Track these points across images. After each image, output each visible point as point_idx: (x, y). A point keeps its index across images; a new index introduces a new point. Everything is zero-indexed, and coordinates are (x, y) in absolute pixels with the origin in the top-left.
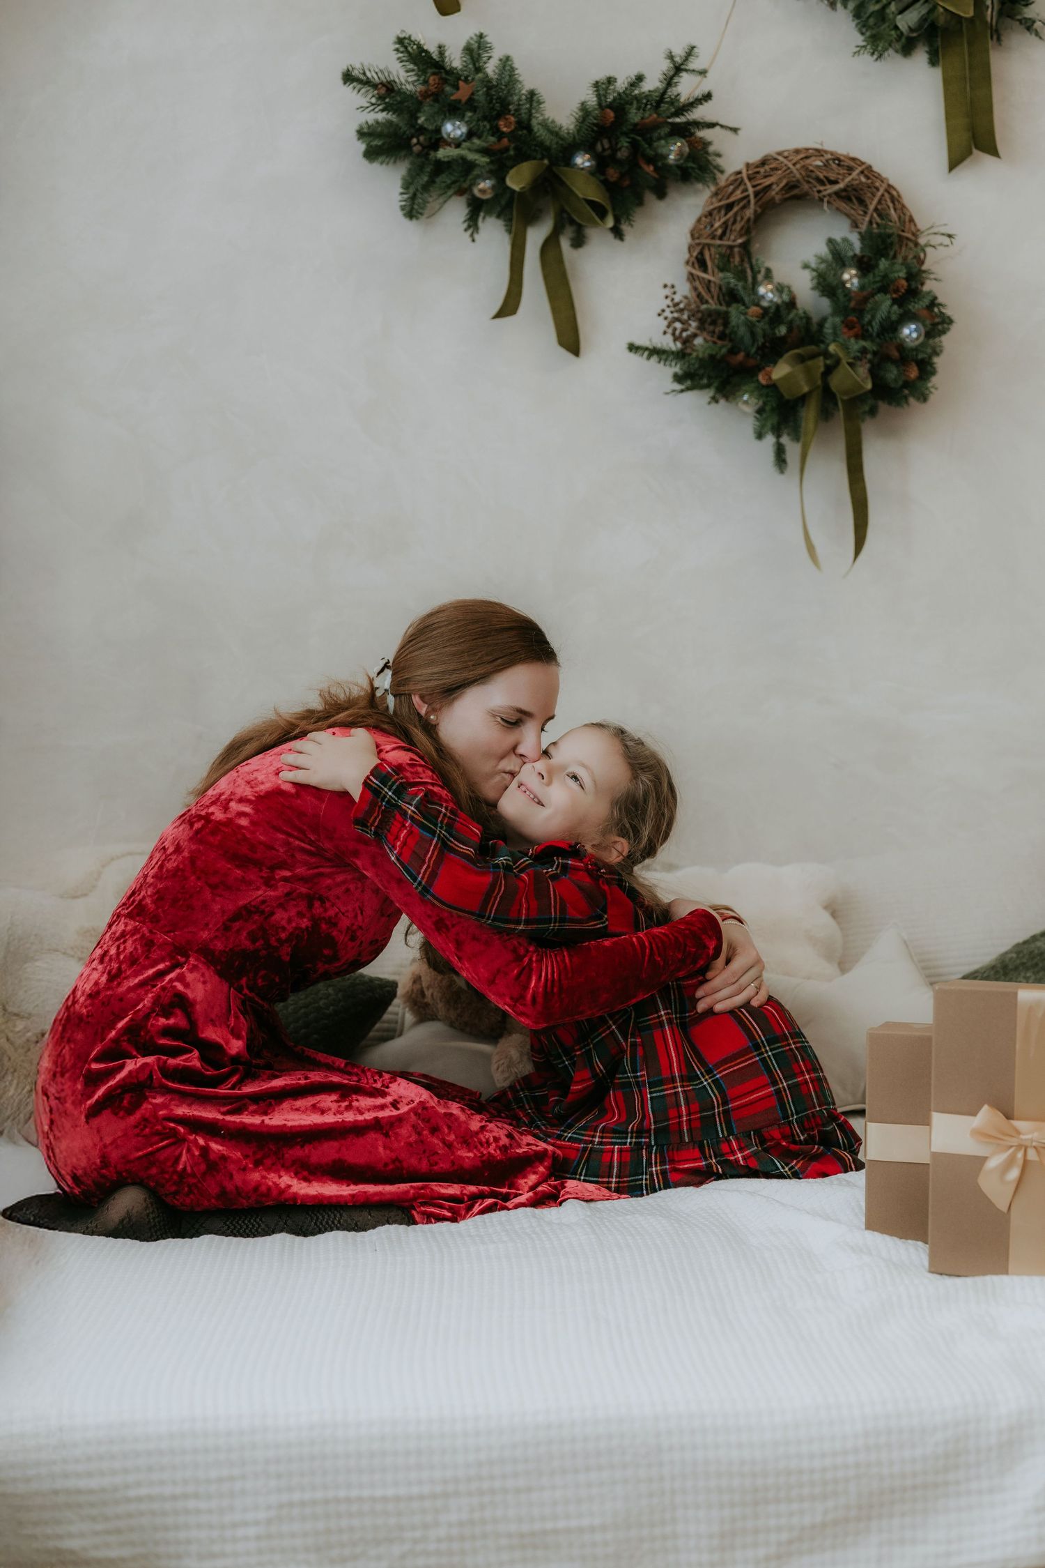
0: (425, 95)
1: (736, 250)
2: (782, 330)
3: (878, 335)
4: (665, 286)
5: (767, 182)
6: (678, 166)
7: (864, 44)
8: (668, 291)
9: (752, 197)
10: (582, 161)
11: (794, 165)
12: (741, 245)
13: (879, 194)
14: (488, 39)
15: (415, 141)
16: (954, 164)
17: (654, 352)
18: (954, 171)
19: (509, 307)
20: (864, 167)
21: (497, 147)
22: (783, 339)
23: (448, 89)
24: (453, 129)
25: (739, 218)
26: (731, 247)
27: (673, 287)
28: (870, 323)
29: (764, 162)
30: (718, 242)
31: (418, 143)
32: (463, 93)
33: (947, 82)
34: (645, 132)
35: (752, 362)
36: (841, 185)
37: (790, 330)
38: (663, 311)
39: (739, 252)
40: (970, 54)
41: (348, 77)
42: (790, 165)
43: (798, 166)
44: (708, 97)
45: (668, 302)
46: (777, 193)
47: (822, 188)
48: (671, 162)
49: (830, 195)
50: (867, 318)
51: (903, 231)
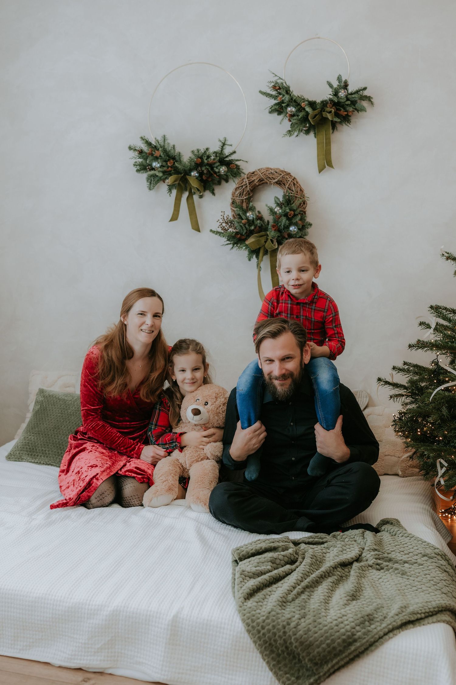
0: (149, 154)
1: (244, 200)
2: (252, 228)
3: (283, 229)
4: (222, 212)
5: (253, 179)
6: (225, 175)
7: (286, 133)
8: (222, 214)
9: (248, 184)
10: (194, 174)
11: (262, 174)
12: (245, 199)
13: (289, 182)
14: (167, 137)
15: (147, 167)
16: (320, 171)
17: (217, 233)
18: (321, 173)
19: (174, 218)
20: (285, 173)
21: (168, 170)
22: (253, 230)
23: (153, 153)
24: (155, 164)
25: (245, 191)
26: (242, 200)
27: (224, 212)
28: (280, 226)
29: (253, 173)
30: (238, 198)
31: (148, 168)
32: (157, 154)
33: (318, 144)
34: (211, 165)
35: (243, 237)
36: (276, 180)
37: (255, 228)
38: (219, 220)
39: (245, 201)
40: (326, 135)
41: (130, 148)
42: (261, 174)
43: (263, 174)
44: (235, 152)
45: (222, 217)
46: (257, 183)
47: (271, 181)
48: (222, 174)
49: (274, 183)
50: (280, 224)
51: (297, 195)
